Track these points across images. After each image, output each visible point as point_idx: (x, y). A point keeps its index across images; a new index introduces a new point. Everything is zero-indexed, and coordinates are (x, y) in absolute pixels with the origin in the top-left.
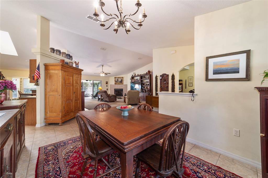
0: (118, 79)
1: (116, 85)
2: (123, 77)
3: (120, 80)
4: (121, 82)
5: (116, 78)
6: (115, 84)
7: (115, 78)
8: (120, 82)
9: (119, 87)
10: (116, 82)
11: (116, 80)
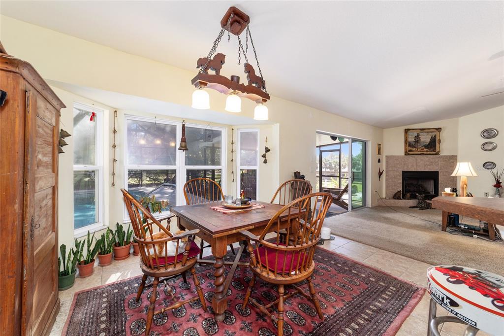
0: (417, 137)
1: (411, 159)
2: (439, 130)
3: (426, 139)
4: (433, 145)
5: (409, 133)
6: (406, 154)
7: (407, 131)
8: (426, 147)
9: (421, 164)
10: (412, 147)
11: (411, 139)
